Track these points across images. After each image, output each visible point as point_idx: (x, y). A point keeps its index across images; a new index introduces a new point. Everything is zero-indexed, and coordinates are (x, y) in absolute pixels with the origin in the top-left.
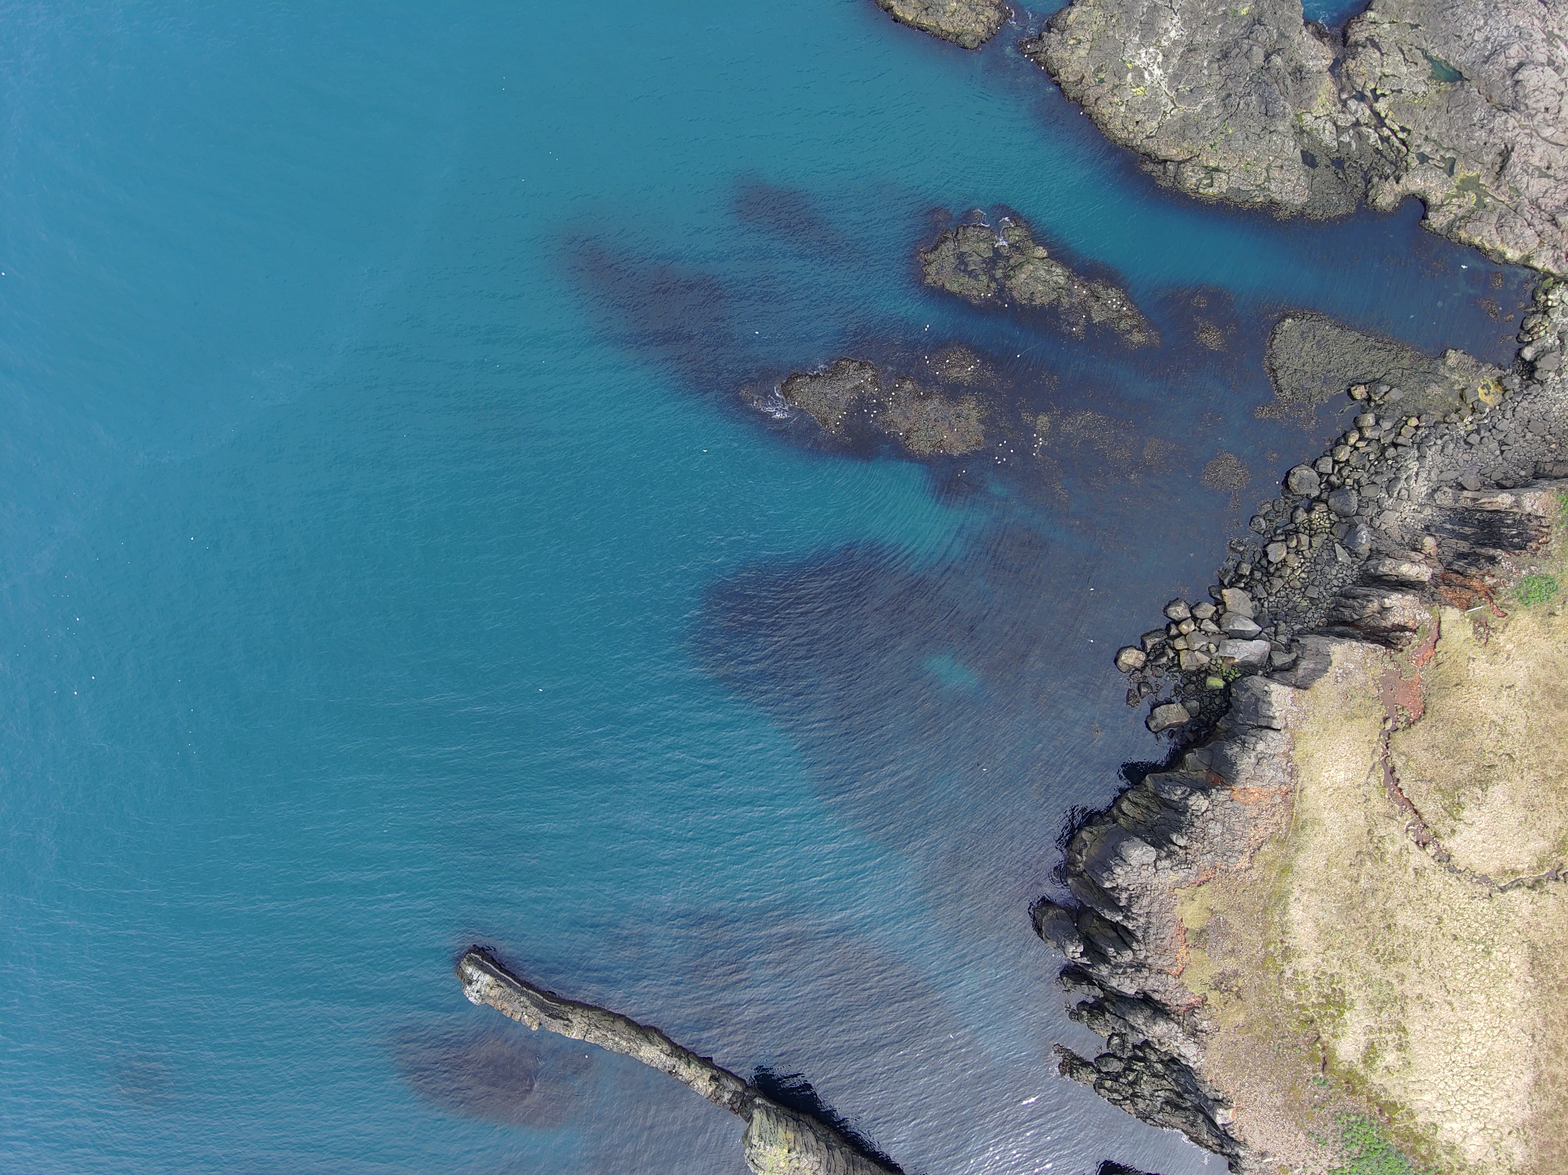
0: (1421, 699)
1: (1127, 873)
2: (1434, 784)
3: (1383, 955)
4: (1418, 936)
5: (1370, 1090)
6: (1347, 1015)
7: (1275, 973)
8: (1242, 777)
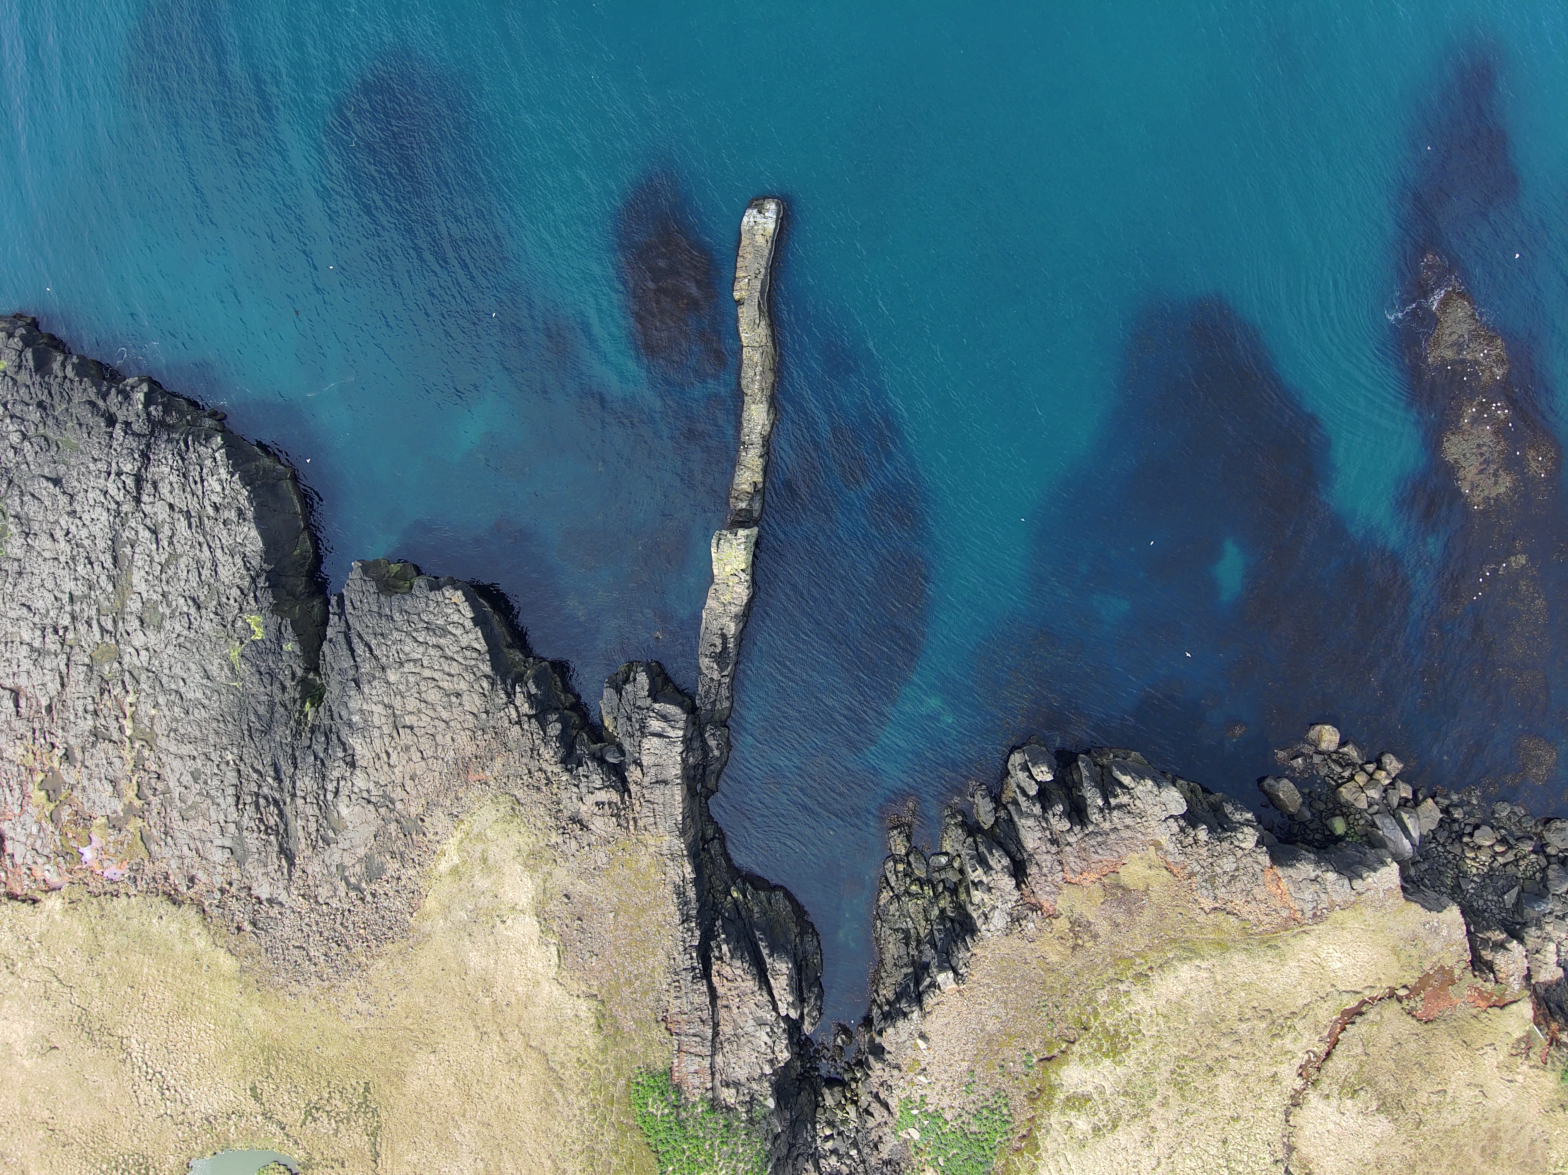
0: (1436, 1013)
1: (1151, 792)
2: (1364, 1058)
3: (1180, 1075)
4: (1212, 1102)
5: (1042, 1116)
6: (1107, 1062)
7: (1116, 974)
8: (1290, 871)
